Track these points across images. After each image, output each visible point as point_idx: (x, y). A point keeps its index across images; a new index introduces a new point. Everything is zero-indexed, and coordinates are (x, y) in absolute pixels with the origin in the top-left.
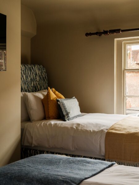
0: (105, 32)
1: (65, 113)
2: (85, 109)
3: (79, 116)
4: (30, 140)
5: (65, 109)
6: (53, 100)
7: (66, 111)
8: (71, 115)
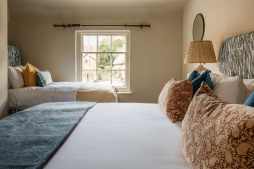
0: (69, 26)
1: (42, 82)
2: (55, 80)
3: (51, 84)
4: (15, 103)
5: (43, 78)
6: (32, 73)
7: (43, 80)
8: (47, 83)
